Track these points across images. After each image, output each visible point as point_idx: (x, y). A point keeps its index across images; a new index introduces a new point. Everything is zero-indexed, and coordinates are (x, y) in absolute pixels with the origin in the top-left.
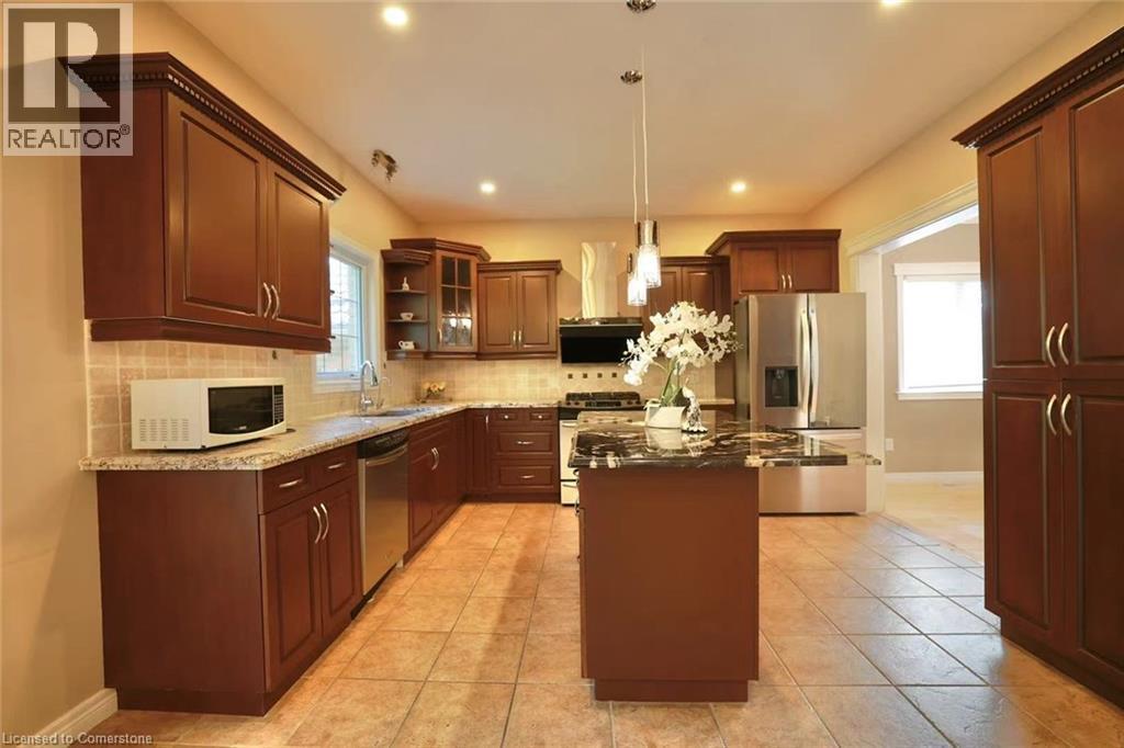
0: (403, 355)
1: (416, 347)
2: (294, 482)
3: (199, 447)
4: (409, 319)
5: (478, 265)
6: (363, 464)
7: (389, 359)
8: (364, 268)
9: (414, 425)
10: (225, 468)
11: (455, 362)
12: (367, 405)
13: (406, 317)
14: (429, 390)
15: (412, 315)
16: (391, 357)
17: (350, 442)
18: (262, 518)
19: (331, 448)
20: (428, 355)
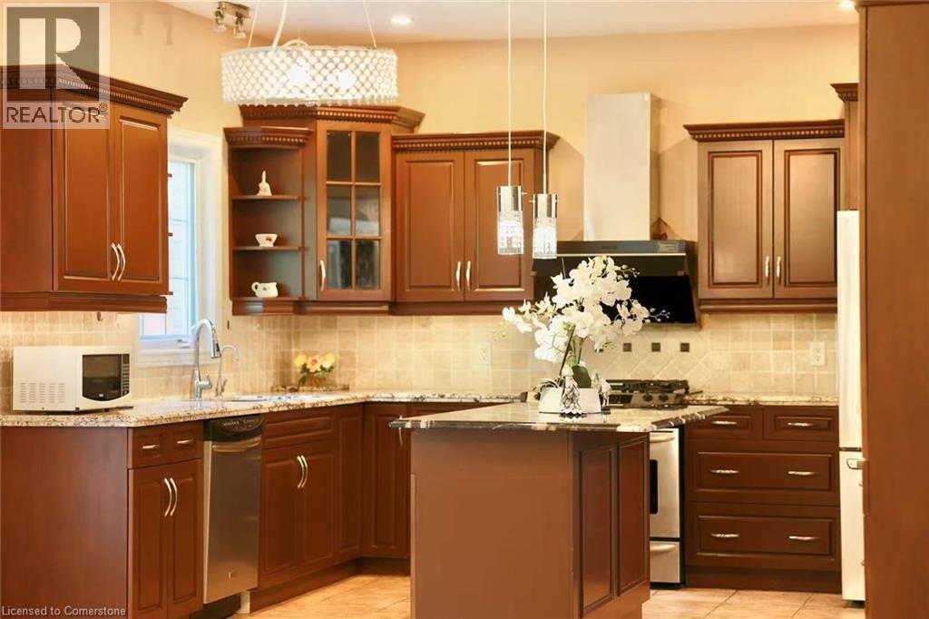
0: (260, 307)
1: (280, 295)
2: (152, 447)
3: (73, 409)
4: (270, 245)
5: (394, 138)
6: (209, 447)
7: (235, 313)
8: (198, 163)
9: (271, 413)
10: (104, 425)
11: (356, 318)
12: (202, 388)
13: (265, 241)
14: (305, 368)
15: (274, 237)
16: (239, 309)
17: (198, 418)
18: (131, 472)
19: (182, 420)
20: (300, 306)
